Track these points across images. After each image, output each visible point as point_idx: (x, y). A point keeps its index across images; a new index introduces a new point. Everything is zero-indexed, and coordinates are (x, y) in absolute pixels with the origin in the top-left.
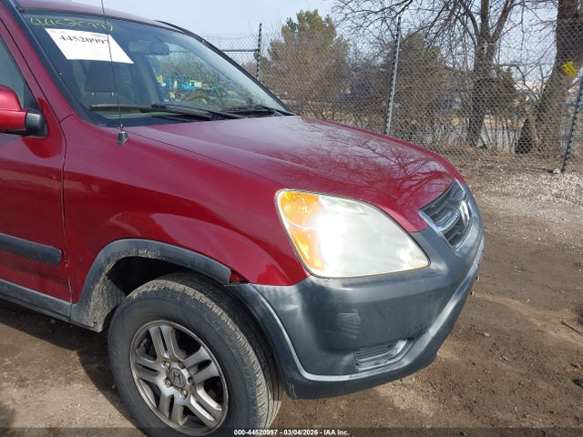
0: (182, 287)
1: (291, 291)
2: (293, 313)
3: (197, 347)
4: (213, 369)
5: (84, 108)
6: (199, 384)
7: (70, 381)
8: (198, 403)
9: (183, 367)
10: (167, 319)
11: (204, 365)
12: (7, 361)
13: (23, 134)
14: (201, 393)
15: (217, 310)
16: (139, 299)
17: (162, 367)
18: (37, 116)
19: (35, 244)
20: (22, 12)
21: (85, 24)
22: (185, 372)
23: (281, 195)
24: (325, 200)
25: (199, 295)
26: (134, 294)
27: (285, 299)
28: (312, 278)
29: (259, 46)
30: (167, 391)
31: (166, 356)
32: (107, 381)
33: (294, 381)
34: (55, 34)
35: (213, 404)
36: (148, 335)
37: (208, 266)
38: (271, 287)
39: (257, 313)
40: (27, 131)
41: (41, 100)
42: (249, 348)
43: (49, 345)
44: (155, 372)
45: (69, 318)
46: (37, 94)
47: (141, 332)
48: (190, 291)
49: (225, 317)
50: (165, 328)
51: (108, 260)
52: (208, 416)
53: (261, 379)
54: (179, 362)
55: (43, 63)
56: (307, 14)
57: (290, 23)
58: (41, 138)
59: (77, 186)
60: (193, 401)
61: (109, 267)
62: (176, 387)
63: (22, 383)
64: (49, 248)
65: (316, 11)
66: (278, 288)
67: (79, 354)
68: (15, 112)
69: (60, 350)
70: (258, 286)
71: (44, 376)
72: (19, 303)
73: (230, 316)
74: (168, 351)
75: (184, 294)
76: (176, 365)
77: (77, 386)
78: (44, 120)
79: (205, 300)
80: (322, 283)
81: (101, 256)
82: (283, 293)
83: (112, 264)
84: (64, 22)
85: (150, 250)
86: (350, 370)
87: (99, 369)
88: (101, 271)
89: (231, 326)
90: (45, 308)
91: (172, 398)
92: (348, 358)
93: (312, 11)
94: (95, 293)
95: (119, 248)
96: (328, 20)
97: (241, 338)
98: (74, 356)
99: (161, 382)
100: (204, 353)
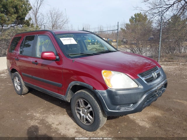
0: (85, 91)
1: (105, 91)
2: (105, 96)
3: (88, 104)
4: (91, 109)
5: (67, 55)
6: (88, 112)
7: (64, 114)
8: (88, 117)
9: (85, 109)
10: (82, 98)
11: (89, 108)
12: (51, 110)
13: (55, 61)
14: (89, 114)
15: (91, 96)
16: (76, 94)
17: (81, 109)
18: (58, 57)
19: (57, 83)
20: (55, 35)
21: (68, 36)
22: (86, 110)
23: (103, 71)
24: (113, 72)
25: (88, 93)
26: (76, 93)
27: (104, 93)
28: (109, 89)
29: (118, 28)
30: (82, 115)
31: (82, 106)
32: (71, 115)
33: (106, 111)
34: (61, 39)
35: (91, 117)
36: (78, 102)
37: (89, 86)
38: (101, 91)
39: (98, 96)
40: (56, 60)
41: (59, 54)
42: (98, 104)
43: (60, 107)
44: (80, 110)
45: (63, 99)
46: (58, 52)
47: (77, 101)
48: (86, 92)
49: (93, 97)
50: (81, 100)
51: (71, 86)
52: (90, 120)
53: (100, 111)
54: (84, 108)
55: (59, 46)
56: (138, 14)
57: (132, 17)
58: (59, 61)
59: (68, 71)
60: (87, 117)
61: (71, 87)
62: (84, 114)
63: (54, 114)
64: (60, 84)
65: (141, 13)
66: (102, 91)
67: (66, 109)
68: (54, 56)
69: (62, 109)
70: (98, 90)
71: (58, 113)
72: (54, 96)
73: (94, 97)
74: (82, 105)
75: (85, 93)
76: (84, 109)
77: (65, 116)
78: (59, 58)
79: (89, 94)
80: (111, 90)
81: (70, 85)
82: (103, 92)
83: (72, 87)
84: (63, 36)
85: (78, 83)
86: (118, 109)
87: (70, 112)
88: (70, 88)
89: (94, 99)
90: (59, 97)
91: (83, 116)
92: (118, 107)
93: (139, 13)
94: (68, 93)
95: (73, 83)
96: (145, 15)
97: (96, 102)
98: (65, 110)
99: (81, 113)
100: (89, 105)
